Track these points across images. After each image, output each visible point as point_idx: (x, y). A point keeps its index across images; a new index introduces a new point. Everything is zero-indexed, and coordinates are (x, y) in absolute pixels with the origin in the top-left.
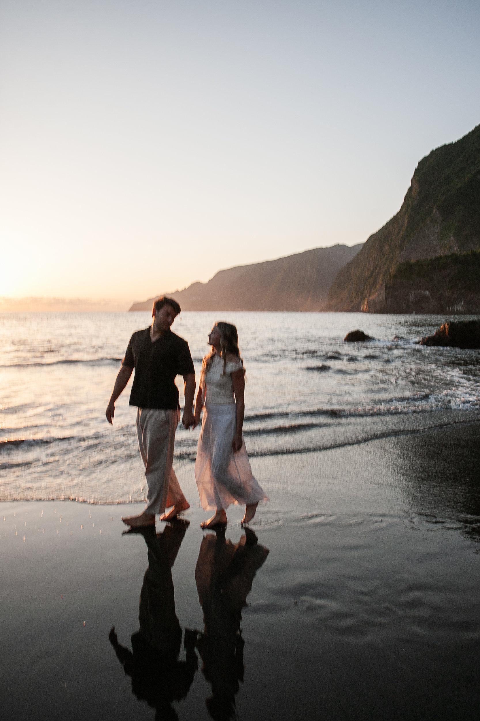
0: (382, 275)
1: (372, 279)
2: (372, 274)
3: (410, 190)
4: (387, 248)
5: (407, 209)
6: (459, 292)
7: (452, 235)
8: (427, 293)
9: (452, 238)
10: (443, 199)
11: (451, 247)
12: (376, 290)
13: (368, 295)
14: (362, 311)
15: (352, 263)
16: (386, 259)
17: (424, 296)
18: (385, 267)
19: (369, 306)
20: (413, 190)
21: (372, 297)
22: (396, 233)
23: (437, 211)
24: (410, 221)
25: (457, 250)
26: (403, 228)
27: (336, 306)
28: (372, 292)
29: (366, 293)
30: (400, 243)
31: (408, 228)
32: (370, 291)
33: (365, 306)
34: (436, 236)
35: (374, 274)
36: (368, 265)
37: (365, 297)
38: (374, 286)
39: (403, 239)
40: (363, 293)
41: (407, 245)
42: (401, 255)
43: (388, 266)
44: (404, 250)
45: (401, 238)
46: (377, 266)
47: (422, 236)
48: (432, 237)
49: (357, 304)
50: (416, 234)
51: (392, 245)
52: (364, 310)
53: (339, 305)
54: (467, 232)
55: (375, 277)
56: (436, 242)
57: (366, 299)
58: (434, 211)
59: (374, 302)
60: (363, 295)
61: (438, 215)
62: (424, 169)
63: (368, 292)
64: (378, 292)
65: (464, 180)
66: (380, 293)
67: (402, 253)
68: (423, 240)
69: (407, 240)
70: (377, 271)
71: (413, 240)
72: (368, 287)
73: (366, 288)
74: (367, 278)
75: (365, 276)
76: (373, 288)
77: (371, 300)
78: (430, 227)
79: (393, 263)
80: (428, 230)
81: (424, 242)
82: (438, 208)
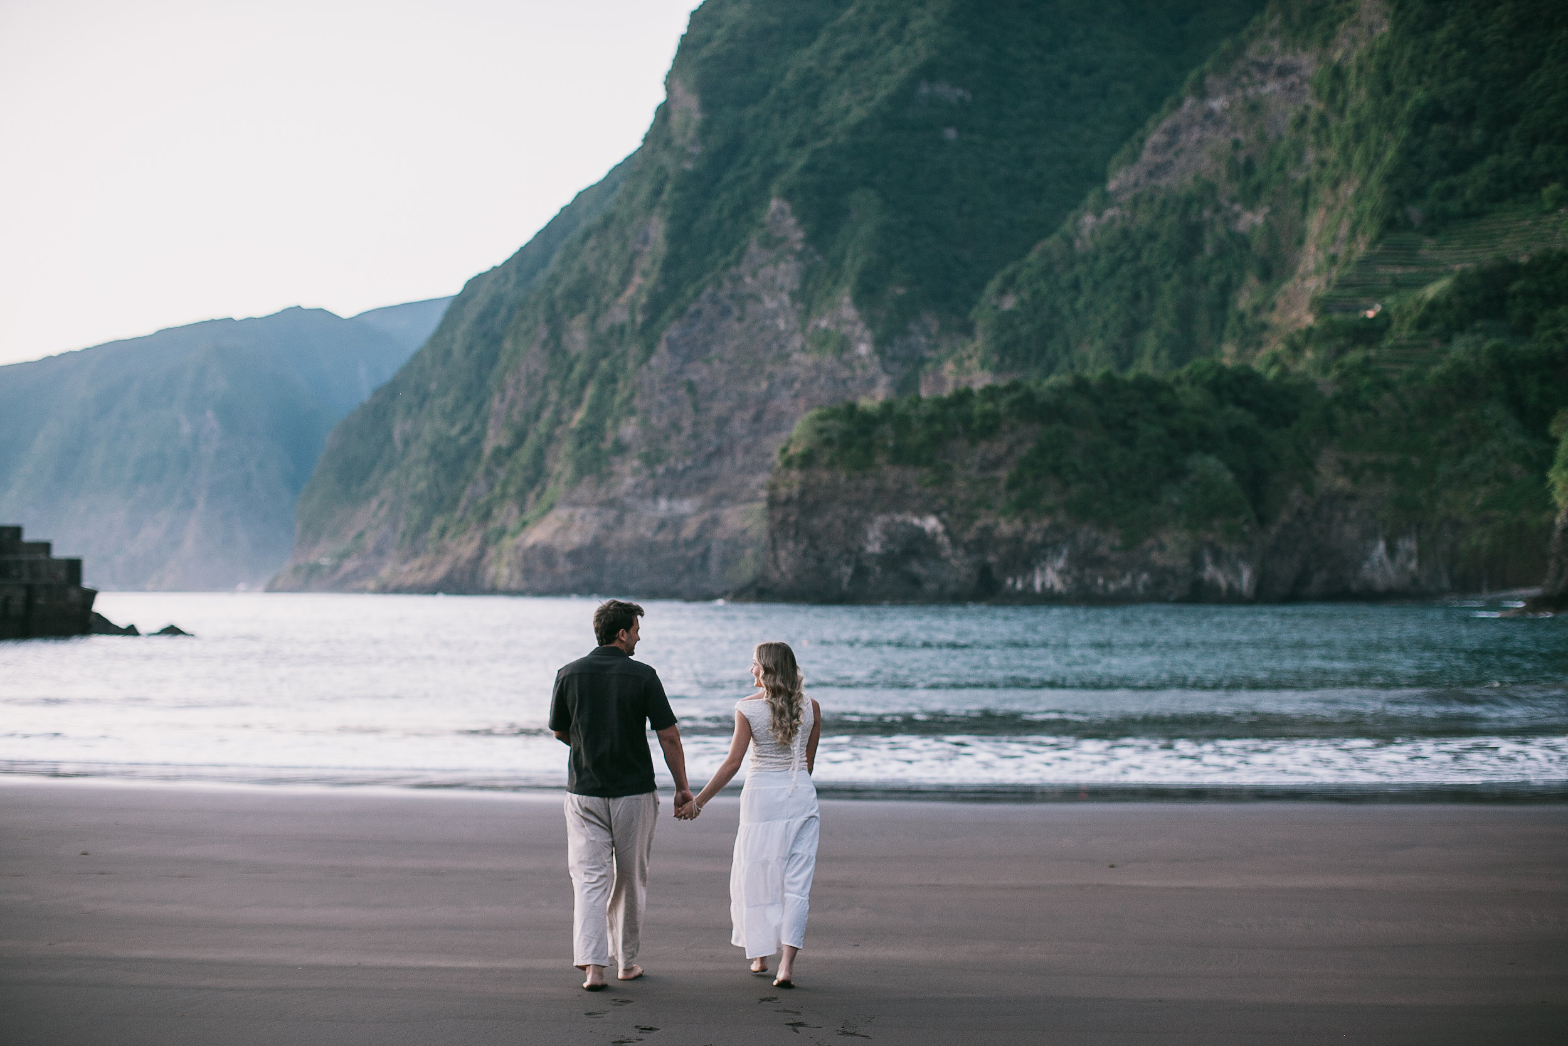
0: (567, 447)
1: (525, 455)
2: (520, 438)
3: (663, 113)
4: (578, 338)
5: (657, 192)
6: (1046, 522)
8: (931, 523)
10: (800, 162)
12: (551, 507)
13: (513, 525)
14: (494, 591)
15: (391, 390)
16: (583, 384)
17: (921, 531)
18: (579, 415)
19: (528, 572)
20: (676, 119)
21: (538, 534)
22: (613, 278)
23: (787, 207)
24: (679, 235)
25: (870, 356)
26: (644, 263)
27: (335, 569)
28: (531, 513)
29: (506, 514)
30: (640, 319)
31: (671, 263)
32: (522, 511)
33: (505, 571)
34: (785, 298)
35: (532, 440)
36: (496, 403)
37: (502, 532)
38: (538, 489)
39: (656, 307)
40: (487, 515)
41: (673, 331)
42: (650, 368)
43: (594, 409)
44: (662, 348)
45: (643, 300)
46: (541, 407)
47: (732, 297)
48: (770, 304)
49: (469, 561)
50: (709, 290)
51: (603, 326)
52: (502, 583)
53: (349, 565)
54: (901, 291)
55: (540, 455)
56: (787, 322)
57: (507, 542)
58: (774, 204)
59: (547, 554)
60: (493, 525)
61: (791, 221)
62: (714, 44)
63: (515, 511)
64: (562, 513)
65: (871, 98)
66: (571, 517)
67: (654, 361)
68: (736, 312)
69: (670, 311)
70: (542, 427)
71: (698, 313)
72: (512, 490)
73: (503, 496)
74: (502, 455)
75: (489, 447)
76: (532, 496)
77: (533, 547)
78: (761, 266)
79: (618, 399)
80: (754, 275)
81: (740, 320)
82: (788, 194)
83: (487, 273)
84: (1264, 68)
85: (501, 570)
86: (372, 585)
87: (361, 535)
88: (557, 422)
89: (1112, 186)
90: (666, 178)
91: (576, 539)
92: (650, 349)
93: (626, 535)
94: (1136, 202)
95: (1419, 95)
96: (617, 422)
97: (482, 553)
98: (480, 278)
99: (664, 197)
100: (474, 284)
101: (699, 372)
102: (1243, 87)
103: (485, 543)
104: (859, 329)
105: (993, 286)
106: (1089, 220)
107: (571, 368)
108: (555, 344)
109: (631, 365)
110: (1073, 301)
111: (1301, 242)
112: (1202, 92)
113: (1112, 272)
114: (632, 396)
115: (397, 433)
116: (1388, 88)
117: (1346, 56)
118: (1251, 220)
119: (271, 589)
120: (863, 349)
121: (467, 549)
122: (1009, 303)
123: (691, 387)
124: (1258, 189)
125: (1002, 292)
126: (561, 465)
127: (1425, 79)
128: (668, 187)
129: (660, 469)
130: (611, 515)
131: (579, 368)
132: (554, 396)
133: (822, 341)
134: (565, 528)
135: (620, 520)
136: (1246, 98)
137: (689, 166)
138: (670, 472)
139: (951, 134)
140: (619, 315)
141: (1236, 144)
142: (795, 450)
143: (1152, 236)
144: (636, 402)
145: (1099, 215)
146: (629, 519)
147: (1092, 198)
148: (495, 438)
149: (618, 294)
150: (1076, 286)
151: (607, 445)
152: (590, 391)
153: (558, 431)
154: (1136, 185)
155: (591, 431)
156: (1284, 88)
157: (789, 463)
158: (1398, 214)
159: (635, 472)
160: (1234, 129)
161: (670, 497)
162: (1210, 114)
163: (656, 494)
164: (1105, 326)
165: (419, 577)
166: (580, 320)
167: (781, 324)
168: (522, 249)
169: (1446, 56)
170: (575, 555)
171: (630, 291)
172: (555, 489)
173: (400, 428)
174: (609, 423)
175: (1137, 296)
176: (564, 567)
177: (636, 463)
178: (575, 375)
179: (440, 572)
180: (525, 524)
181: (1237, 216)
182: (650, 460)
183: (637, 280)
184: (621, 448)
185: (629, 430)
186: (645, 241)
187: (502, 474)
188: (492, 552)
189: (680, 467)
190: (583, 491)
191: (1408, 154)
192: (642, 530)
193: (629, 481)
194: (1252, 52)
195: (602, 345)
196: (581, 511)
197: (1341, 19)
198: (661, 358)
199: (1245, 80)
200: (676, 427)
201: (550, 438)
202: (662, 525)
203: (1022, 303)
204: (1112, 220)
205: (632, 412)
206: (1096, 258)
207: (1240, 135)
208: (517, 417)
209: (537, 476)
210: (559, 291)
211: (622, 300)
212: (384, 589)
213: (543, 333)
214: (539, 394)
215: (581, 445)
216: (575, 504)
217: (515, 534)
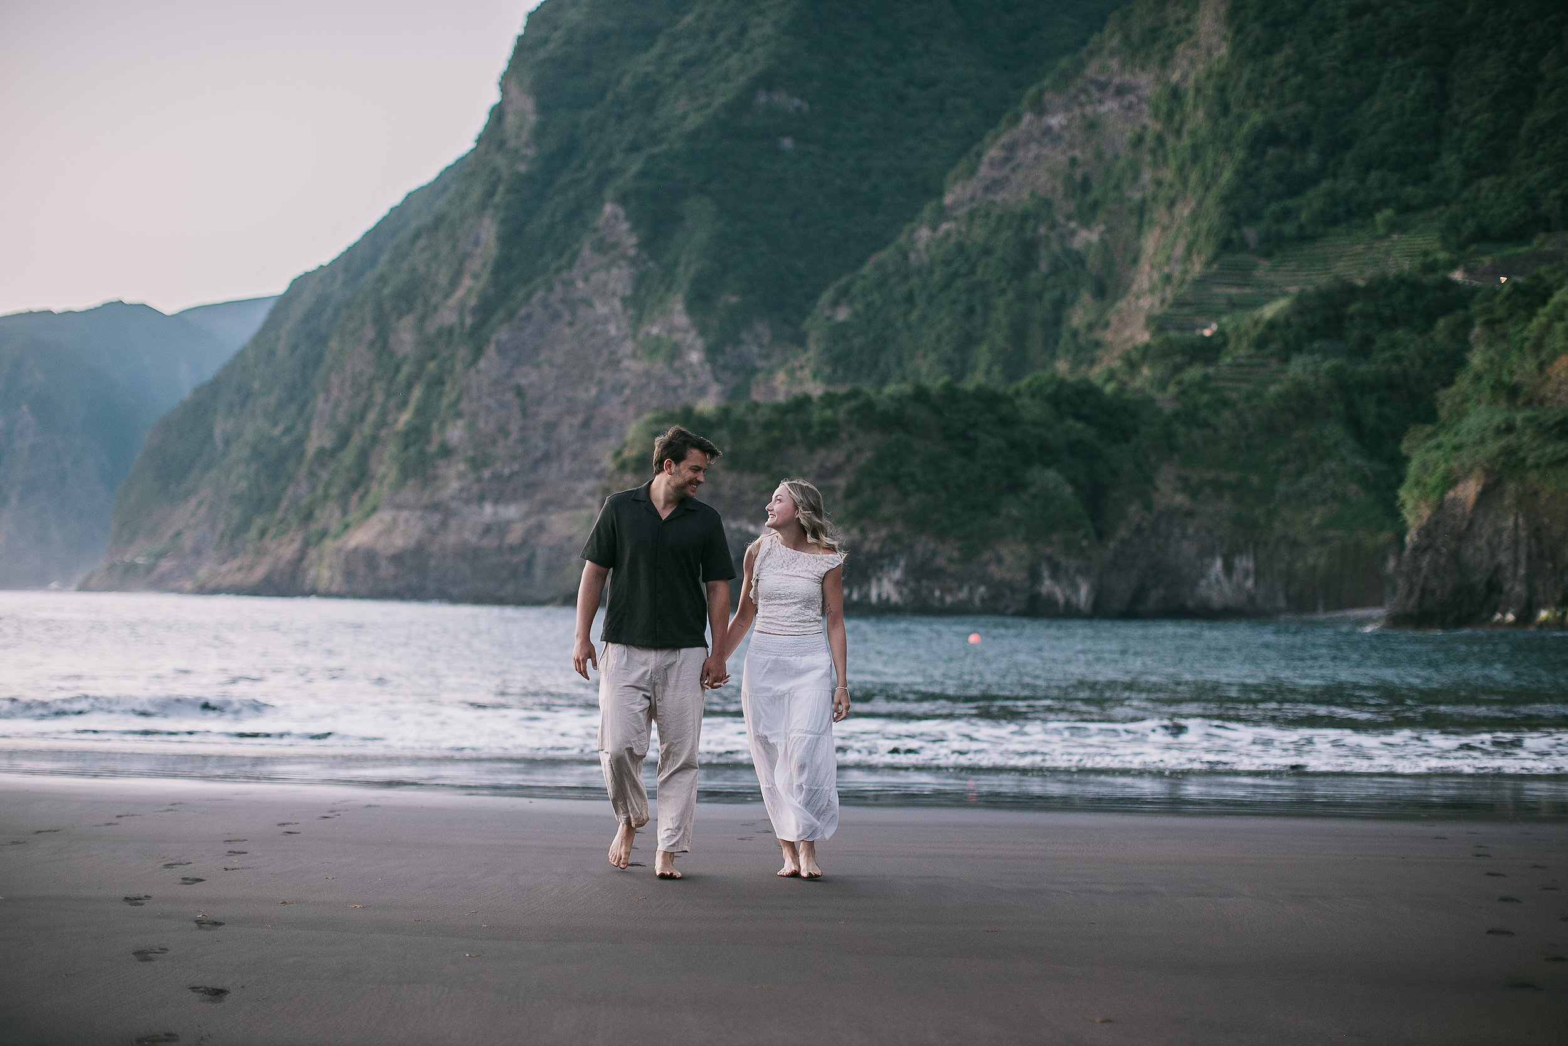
0: (392, 449)
1: (348, 456)
2: (344, 439)
3: (498, 114)
4: (405, 339)
5: (490, 193)
7: (680, 307)
9: (681, 319)
10: (635, 167)
11: (675, 353)
12: (374, 509)
13: (334, 527)
15: (211, 390)
16: (409, 386)
18: (406, 418)
19: (349, 575)
20: (511, 121)
21: (361, 537)
22: (443, 280)
23: (621, 212)
24: (511, 236)
25: (701, 364)
26: (475, 265)
27: (150, 569)
28: (353, 516)
29: (328, 516)
30: (469, 321)
31: (502, 266)
32: (345, 512)
33: (326, 574)
34: (617, 304)
35: (356, 441)
36: (320, 404)
37: (324, 534)
38: (361, 491)
39: (486, 310)
40: (308, 517)
41: (503, 334)
42: (478, 372)
43: (420, 411)
44: (491, 351)
45: (473, 302)
46: (365, 409)
47: (563, 301)
48: (601, 309)
49: (289, 563)
50: (540, 294)
51: (432, 327)
52: (322, 586)
53: (166, 565)
54: (734, 300)
55: (364, 456)
56: (618, 328)
57: (329, 544)
58: (608, 208)
59: (369, 557)
60: (314, 527)
61: (625, 226)
62: (552, 46)
63: (337, 513)
64: (386, 515)
65: (708, 105)
66: (395, 520)
67: (482, 364)
68: (567, 316)
69: (500, 314)
70: (367, 428)
71: (529, 316)
72: (335, 491)
73: (326, 497)
74: (324, 456)
75: (311, 448)
76: (355, 498)
77: (356, 550)
78: (594, 271)
79: (445, 402)
80: (586, 280)
81: (571, 324)
82: (622, 199)
83: (314, 272)
84: (1102, 87)
85: (322, 572)
86: (188, 585)
87: (178, 534)
88: (382, 423)
89: (948, 199)
90: (499, 179)
91: (399, 542)
92: (478, 352)
93: (451, 539)
94: (972, 216)
95: (1256, 118)
96: (443, 425)
97: (302, 555)
98: (307, 276)
99: (497, 199)
100: (299, 284)
101: (528, 377)
102: (1082, 105)
103: (306, 544)
104: (691, 337)
105: (826, 297)
106: (924, 233)
107: (397, 369)
108: (382, 343)
109: (459, 367)
110: (907, 313)
111: (1135, 261)
112: (1040, 108)
113: (946, 286)
114: (459, 399)
115: (218, 432)
116: (1226, 110)
117: (1185, 77)
118: (1088, 237)
119: (84, 588)
120: (695, 357)
121: (288, 550)
122: (842, 314)
123: (519, 391)
124: (1095, 206)
125: (835, 304)
126: (385, 467)
127: (1262, 102)
128: (501, 189)
129: (487, 474)
130: (436, 518)
131: (406, 370)
132: (379, 398)
133: (653, 348)
134: (388, 531)
135: (444, 524)
136: (1084, 116)
137: (522, 168)
138: (497, 477)
139: (787, 143)
140: (447, 317)
141: (1073, 162)
142: (629, 453)
143: (987, 251)
144: (464, 405)
145: (934, 229)
146: (454, 523)
147: (927, 211)
148: (318, 439)
149: (447, 296)
150: (910, 298)
151: (433, 448)
152: (417, 393)
153: (383, 433)
154: (972, 199)
155: (417, 434)
156: (1121, 107)
157: (623, 467)
158: (1234, 235)
159: (461, 476)
160: (1072, 146)
161: (496, 502)
162: (1048, 130)
163: (481, 499)
164: (939, 340)
165: (238, 578)
166: (408, 321)
167: (612, 330)
168: (349, 249)
169: (1284, 80)
170: (398, 558)
171: (460, 293)
172: (378, 491)
173: (221, 426)
174: (435, 426)
175: (971, 311)
176: (386, 570)
177: (462, 467)
178: (402, 376)
179: (259, 573)
180: (347, 526)
181: (1073, 233)
182: (477, 464)
183: (467, 282)
184: (446, 452)
185: (455, 433)
186: (476, 243)
187: (325, 475)
188: (313, 554)
189: (506, 471)
190: (408, 494)
191: (1245, 174)
192: (467, 535)
193: (455, 485)
194: (1091, 70)
195: (430, 348)
196: (405, 514)
197: (1180, 40)
198: (490, 362)
199: (1083, 98)
200: (503, 431)
201: (374, 439)
202: (487, 530)
203: (856, 315)
204: (948, 234)
205: (459, 415)
206: (931, 272)
207: (1077, 153)
208: (341, 418)
209: (360, 477)
210: (387, 291)
211: (452, 302)
212: (202, 590)
213: (370, 333)
214: (364, 396)
215: (406, 447)
216: (399, 507)
217: (337, 537)
